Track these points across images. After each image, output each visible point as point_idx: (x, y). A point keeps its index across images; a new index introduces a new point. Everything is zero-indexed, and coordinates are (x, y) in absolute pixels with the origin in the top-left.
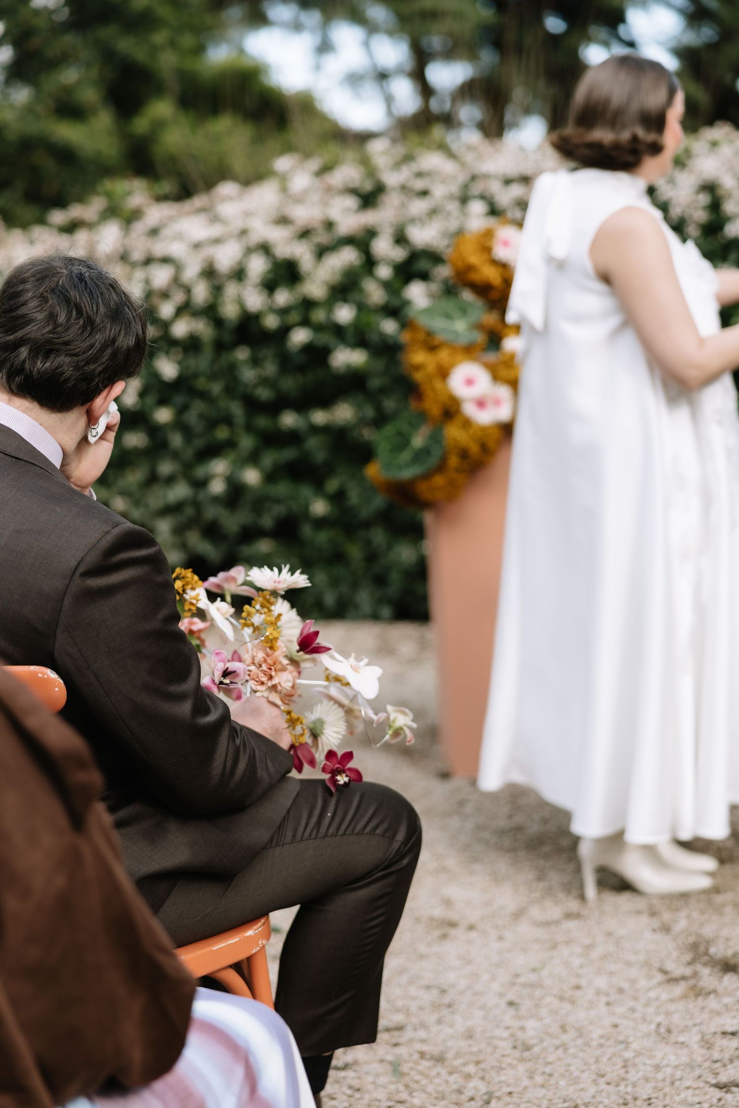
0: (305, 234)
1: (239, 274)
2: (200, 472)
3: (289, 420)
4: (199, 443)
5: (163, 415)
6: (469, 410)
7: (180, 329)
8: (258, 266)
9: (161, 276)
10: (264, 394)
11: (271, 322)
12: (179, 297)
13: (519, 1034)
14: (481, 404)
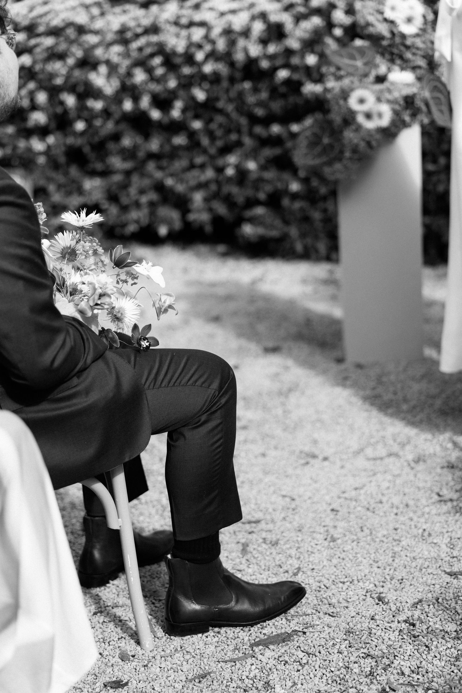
0: (289, 7)
1: (246, 33)
2: (220, 162)
3: (276, 129)
4: (219, 143)
5: (197, 125)
6: (360, 119)
7: (208, 68)
8: (258, 27)
9: (198, 34)
10: (260, 112)
11: (265, 64)
12: (208, 48)
13: (332, 531)
14: (368, 116)
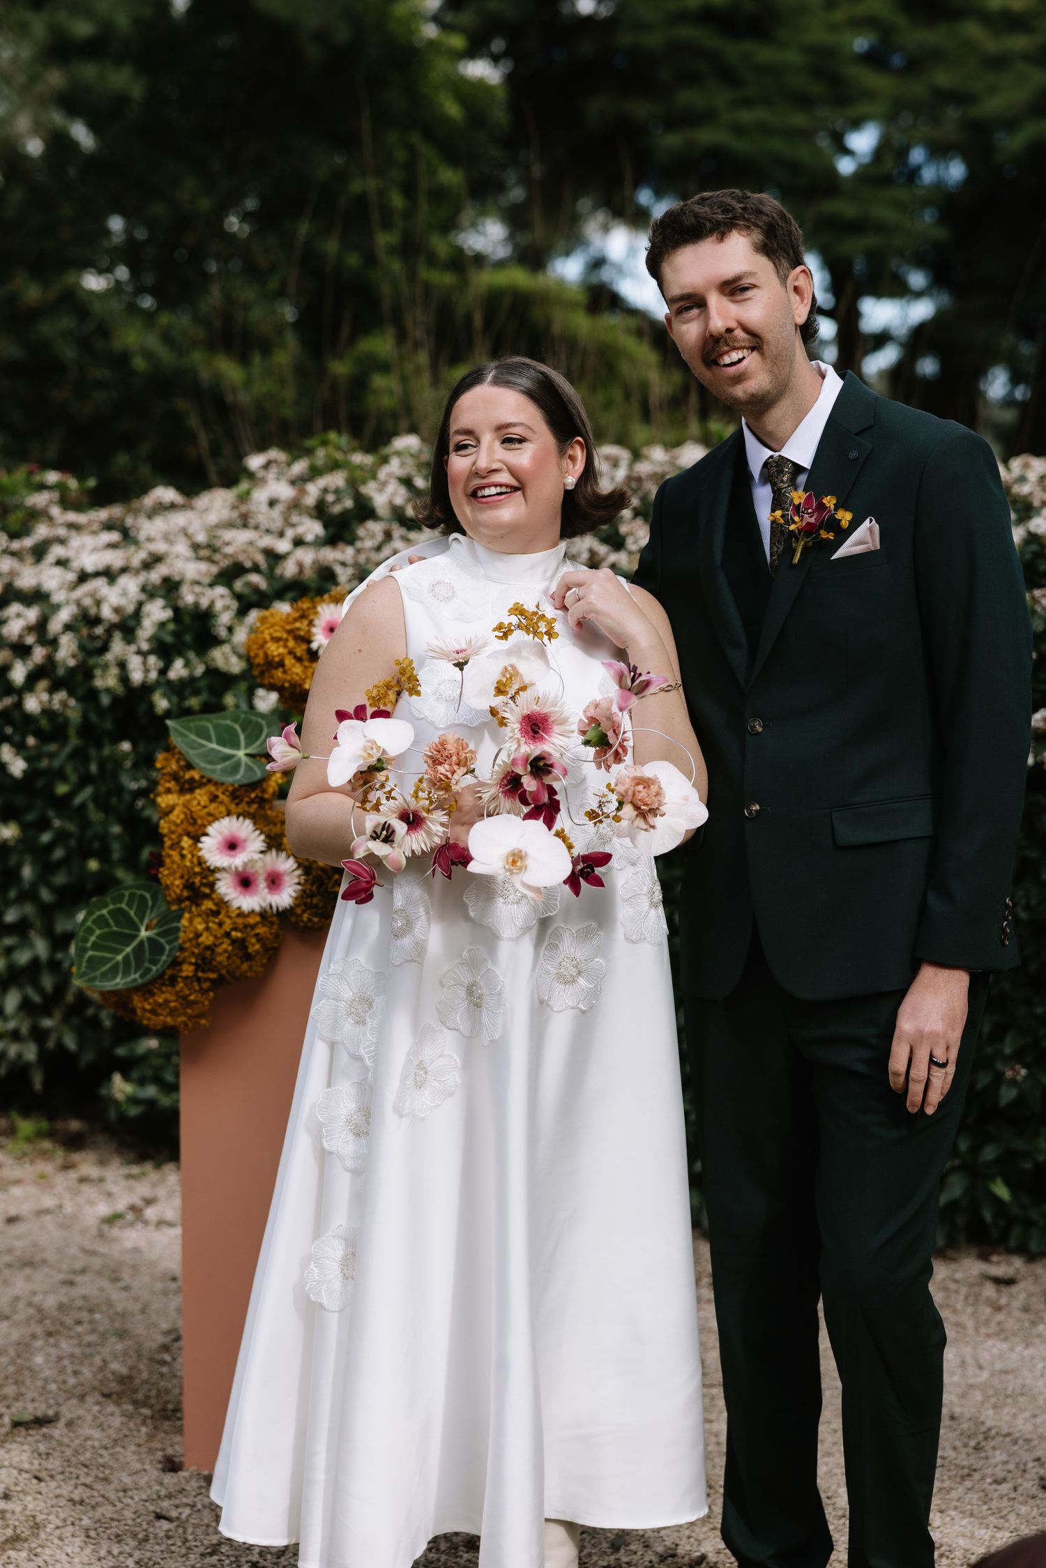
0: (229, 574)
6: (226, 888)
7: (35, 703)
9: (20, 619)
12: (39, 654)
14: (245, 882)
